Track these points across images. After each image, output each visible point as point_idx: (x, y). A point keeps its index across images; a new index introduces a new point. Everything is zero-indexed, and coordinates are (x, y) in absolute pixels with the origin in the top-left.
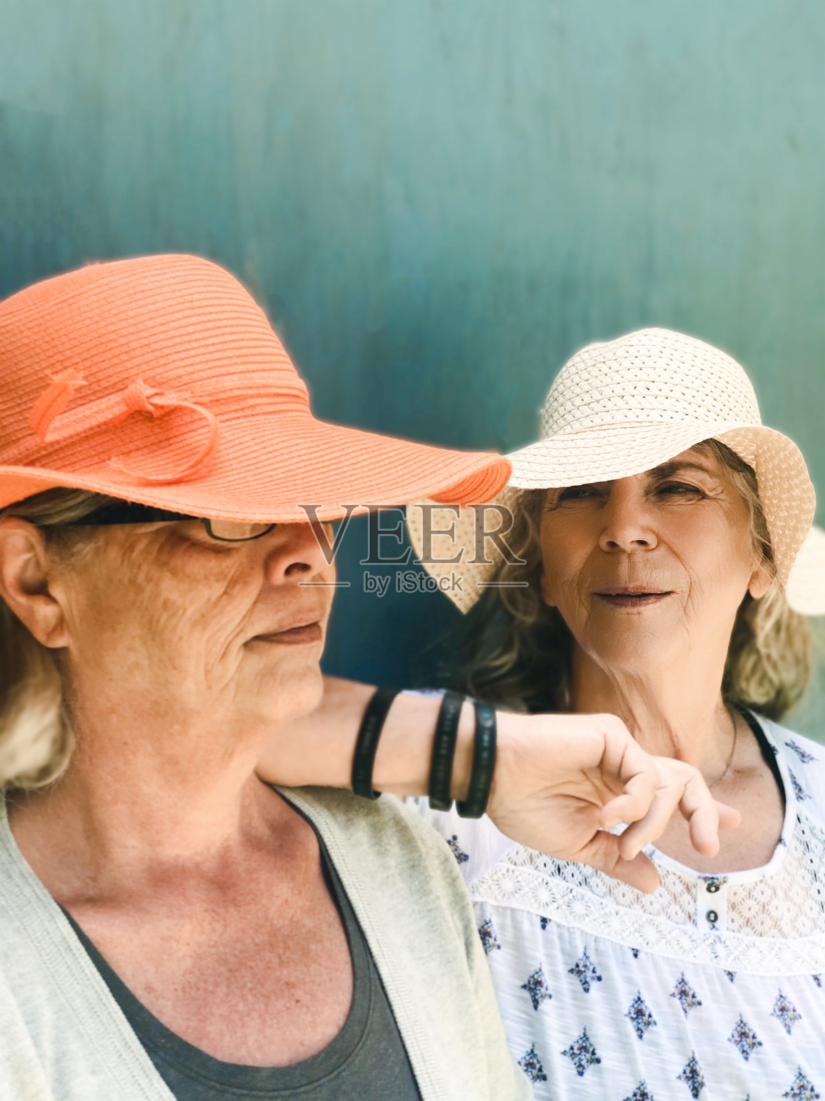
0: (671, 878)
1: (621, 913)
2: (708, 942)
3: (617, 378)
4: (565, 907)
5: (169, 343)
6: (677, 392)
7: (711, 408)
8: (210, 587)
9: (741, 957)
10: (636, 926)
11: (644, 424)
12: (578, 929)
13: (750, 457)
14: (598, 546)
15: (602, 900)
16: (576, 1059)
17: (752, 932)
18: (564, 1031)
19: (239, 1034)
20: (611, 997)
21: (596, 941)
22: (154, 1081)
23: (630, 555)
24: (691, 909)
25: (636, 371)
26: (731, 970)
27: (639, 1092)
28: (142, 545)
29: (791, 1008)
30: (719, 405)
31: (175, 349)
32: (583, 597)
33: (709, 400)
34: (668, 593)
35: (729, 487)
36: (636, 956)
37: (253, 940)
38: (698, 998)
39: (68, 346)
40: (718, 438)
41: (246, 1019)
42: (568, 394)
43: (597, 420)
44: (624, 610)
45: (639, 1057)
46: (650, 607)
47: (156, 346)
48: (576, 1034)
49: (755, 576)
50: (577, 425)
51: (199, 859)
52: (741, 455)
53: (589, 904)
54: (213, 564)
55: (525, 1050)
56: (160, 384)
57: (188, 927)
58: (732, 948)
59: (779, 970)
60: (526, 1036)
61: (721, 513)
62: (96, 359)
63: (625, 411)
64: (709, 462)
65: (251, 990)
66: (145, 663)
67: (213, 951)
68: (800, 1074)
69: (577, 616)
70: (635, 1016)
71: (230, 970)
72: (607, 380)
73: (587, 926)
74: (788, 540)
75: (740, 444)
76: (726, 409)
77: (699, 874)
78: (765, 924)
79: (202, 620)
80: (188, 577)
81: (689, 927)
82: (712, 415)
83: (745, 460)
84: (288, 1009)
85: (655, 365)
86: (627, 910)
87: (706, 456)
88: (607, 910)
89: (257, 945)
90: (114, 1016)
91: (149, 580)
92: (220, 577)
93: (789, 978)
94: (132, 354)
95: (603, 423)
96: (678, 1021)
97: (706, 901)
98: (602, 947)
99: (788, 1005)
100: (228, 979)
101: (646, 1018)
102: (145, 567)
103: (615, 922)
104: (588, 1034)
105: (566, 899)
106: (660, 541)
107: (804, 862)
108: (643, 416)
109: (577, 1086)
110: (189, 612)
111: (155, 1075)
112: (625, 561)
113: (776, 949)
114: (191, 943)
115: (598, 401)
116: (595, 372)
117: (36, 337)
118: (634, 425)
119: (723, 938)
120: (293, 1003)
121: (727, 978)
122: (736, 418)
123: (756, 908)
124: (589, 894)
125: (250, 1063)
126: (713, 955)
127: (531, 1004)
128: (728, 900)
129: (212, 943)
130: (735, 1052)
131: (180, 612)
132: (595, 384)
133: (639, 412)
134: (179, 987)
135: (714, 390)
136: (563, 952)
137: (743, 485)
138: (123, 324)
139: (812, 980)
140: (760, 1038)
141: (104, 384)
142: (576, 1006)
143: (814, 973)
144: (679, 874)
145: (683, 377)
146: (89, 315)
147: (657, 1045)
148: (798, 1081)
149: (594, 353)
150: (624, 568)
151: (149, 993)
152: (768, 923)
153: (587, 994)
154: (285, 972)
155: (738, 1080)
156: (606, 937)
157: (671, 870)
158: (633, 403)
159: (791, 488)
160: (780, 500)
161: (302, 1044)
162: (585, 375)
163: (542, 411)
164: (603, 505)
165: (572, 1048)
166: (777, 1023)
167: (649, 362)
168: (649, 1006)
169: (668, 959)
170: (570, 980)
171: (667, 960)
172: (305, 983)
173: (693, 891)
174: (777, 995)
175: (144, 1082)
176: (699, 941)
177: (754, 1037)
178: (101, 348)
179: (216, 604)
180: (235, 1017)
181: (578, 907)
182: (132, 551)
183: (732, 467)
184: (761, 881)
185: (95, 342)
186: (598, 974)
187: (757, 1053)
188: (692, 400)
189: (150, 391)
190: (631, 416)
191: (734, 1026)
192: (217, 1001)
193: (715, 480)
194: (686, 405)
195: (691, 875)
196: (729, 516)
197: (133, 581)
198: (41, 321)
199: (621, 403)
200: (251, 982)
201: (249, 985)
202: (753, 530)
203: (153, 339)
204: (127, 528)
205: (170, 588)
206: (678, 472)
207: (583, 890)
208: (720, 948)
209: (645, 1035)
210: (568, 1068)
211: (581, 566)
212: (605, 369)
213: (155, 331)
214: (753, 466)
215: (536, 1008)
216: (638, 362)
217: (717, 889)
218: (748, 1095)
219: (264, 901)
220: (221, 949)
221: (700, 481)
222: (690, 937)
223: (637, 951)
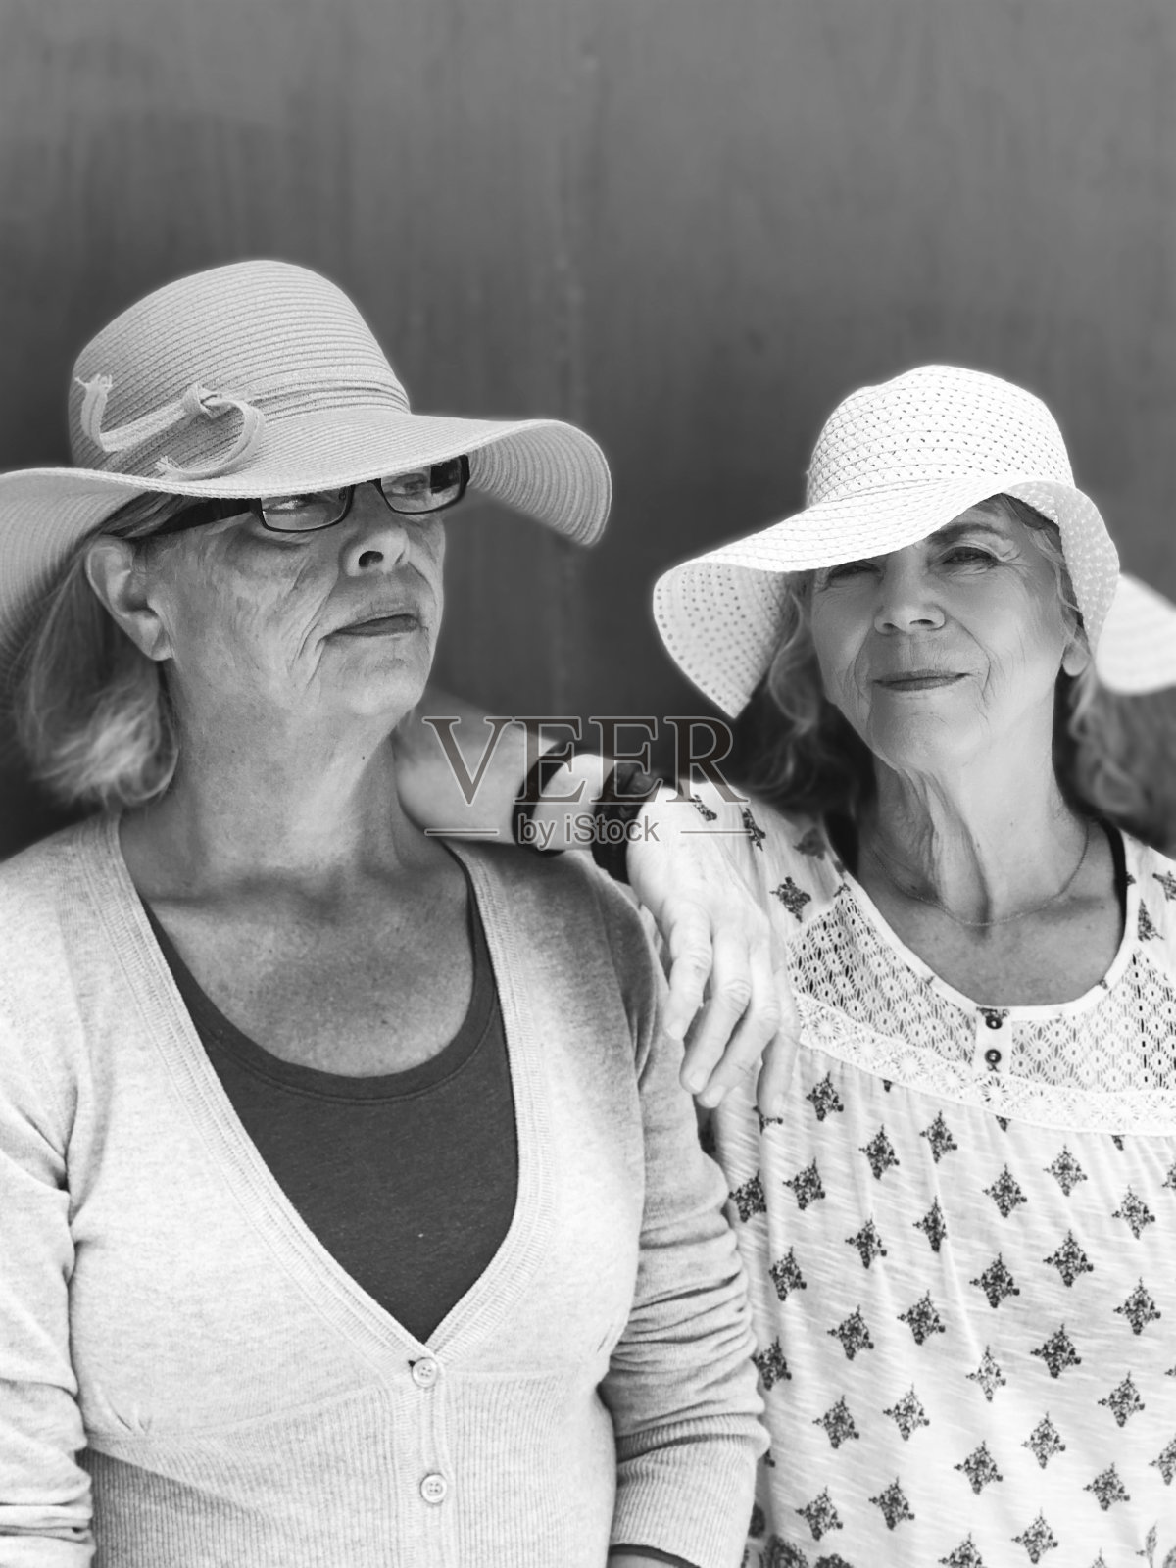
0: (949, 1009)
1: (877, 1041)
2: (980, 1083)
3: (887, 430)
4: (811, 1027)
5: (229, 346)
6: (958, 443)
7: (1001, 456)
8: (279, 583)
9: (1021, 1104)
10: (894, 1056)
11: (919, 483)
12: (823, 1052)
13: (1050, 511)
14: (873, 628)
15: (858, 1025)
16: (800, 1191)
17: (1043, 1079)
18: (791, 1160)
19: (309, 1041)
20: (847, 1132)
21: (842, 1067)
22: (202, 1064)
23: (912, 637)
24: (968, 1046)
25: (908, 420)
26: (1004, 1116)
27: (865, 1234)
28: (212, 547)
29: (1075, 1166)
30: (1010, 452)
31: (234, 351)
32: (862, 688)
33: (998, 447)
34: (961, 676)
35: (1027, 549)
36: (887, 1088)
37: (348, 959)
38: (954, 1141)
39: (139, 360)
40: (1009, 492)
41: (320, 1029)
42: (833, 453)
43: (865, 482)
44: (905, 695)
45: (869, 1196)
46: (938, 690)
47: (217, 350)
48: (805, 1164)
49: (1068, 651)
50: (842, 490)
51: (303, 874)
52: (1040, 509)
53: (840, 1026)
54: (280, 560)
55: (748, 1177)
56: (217, 387)
57: (271, 934)
58: (1011, 1093)
59: (1069, 1125)
60: (749, 1161)
61: (1018, 581)
62: (163, 370)
63: (898, 469)
64: (999, 522)
65: (333, 1003)
66: (232, 664)
67: (301, 962)
68: (1071, 1240)
69: (857, 711)
70: (874, 1153)
71: (314, 983)
72: (875, 433)
73: (834, 1050)
74: (1095, 608)
75: (1035, 497)
76: (1019, 457)
77: (978, 1006)
78: (1058, 1070)
79: (275, 618)
80: (256, 573)
81: (962, 1065)
82: (1002, 465)
83: (1046, 515)
84: (370, 1027)
85: (930, 412)
86: (887, 1038)
87: (996, 514)
88: (860, 1035)
89: (351, 965)
90: (173, 1001)
91: (221, 580)
92: (289, 572)
93: (1080, 1135)
94: (194, 360)
95: (872, 485)
96: (923, 1163)
97: (986, 1038)
98: (847, 1073)
99: (1071, 1162)
100: (311, 990)
101: (886, 1156)
102: (216, 567)
103: (867, 1049)
104: (818, 1166)
105: (814, 1018)
106: (948, 618)
107: (1132, 1009)
108: (918, 474)
109: (796, 1220)
110: (262, 611)
111: (204, 1059)
112: (904, 641)
113: (1069, 1100)
114: (274, 950)
115: (866, 460)
116: (861, 424)
117: (115, 355)
118: (907, 485)
119: (1002, 1082)
120: (379, 1023)
121: (997, 1125)
122: (1034, 465)
123: (1047, 1051)
124: (844, 1016)
125: (314, 1066)
126: (985, 1098)
127: (759, 1126)
128: (1014, 1040)
129: (301, 956)
130: (992, 1207)
131: (254, 610)
132: (861, 440)
133: (913, 469)
134: (255, 990)
135: (1004, 434)
136: (802, 1075)
137: (1046, 545)
138: (186, 332)
139: (1112, 1140)
140: (1024, 1193)
141: (170, 393)
142: (808, 1135)
143: (1116, 1133)
144: (959, 1005)
145: (966, 423)
146: (157, 327)
147: (895, 1186)
148: (1066, 1248)
149: (861, 401)
150: (906, 652)
151: (222, 991)
152: (1063, 1069)
153: (821, 1123)
154: (377, 994)
155: (988, 1237)
156: (854, 1064)
157: (950, 1000)
158: (906, 458)
159: (1092, 549)
160: (1084, 560)
161: (381, 1062)
162: (850, 429)
163: (808, 473)
164: (880, 581)
165: (797, 1179)
166: (1054, 1185)
167: (924, 408)
168: (893, 1140)
169: (926, 1095)
170: (806, 1107)
171: (924, 1096)
172: (398, 1008)
173: (973, 1025)
174: (1061, 1151)
175: (191, 1064)
176: (969, 1081)
177: (1018, 1192)
178: (167, 358)
179: (286, 600)
180: (309, 1025)
181: (826, 1028)
182: (205, 554)
183: (1030, 525)
184: (1058, 1021)
185: (161, 354)
186: (840, 1103)
187: (1019, 1210)
188: (977, 449)
189: (206, 393)
190: (905, 475)
191: (998, 1178)
192: (293, 1008)
193: (1008, 541)
194: (969, 456)
195: (969, 1006)
196: (1027, 583)
197: (209, 584)
198: (119, 339)
199: (892, 460)
200: (334, 996)
201: (332, 999)
202: (1061, 597)
203: (214, 344)
204: (200, 529)
205: (242, 587)
206: (964, 536)
207: (837, 1011)
208: (994, 1091)
209: (884, 1175)
210: (790, 1200)
211: (856, 652)
212: (873, 420)
213: (216, 336)
214: (1056, 521)
215: (761, 1130)
216: (911, 410)
217: (999, 1025)
218: (1000, 1255)
219: (370, 926)
220: (311, 963)
221: (990, 545)
222: (960, 1076)
223: (890, 1083)
